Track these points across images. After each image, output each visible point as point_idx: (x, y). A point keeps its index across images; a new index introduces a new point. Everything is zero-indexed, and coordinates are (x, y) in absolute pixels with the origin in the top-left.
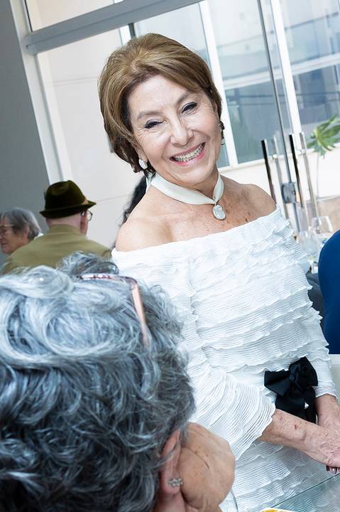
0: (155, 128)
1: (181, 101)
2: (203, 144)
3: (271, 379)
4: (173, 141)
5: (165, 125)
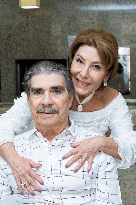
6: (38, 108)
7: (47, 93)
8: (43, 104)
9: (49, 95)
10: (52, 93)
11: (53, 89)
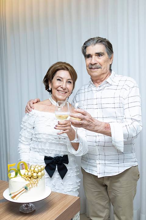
0: (59, 81)
1: (69, 80)
2: (66, 92)
3: (46, 159)
4: (61, 86)
5: (62, 82)
6: (89, 66)
7: (94, 57)
8: (91, 64)
9: (95, 58)
10: (97, 57)
11: (97, 54)
